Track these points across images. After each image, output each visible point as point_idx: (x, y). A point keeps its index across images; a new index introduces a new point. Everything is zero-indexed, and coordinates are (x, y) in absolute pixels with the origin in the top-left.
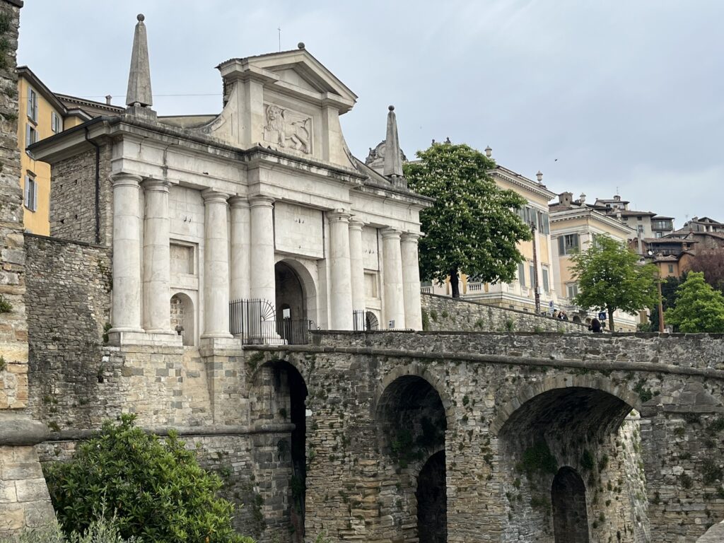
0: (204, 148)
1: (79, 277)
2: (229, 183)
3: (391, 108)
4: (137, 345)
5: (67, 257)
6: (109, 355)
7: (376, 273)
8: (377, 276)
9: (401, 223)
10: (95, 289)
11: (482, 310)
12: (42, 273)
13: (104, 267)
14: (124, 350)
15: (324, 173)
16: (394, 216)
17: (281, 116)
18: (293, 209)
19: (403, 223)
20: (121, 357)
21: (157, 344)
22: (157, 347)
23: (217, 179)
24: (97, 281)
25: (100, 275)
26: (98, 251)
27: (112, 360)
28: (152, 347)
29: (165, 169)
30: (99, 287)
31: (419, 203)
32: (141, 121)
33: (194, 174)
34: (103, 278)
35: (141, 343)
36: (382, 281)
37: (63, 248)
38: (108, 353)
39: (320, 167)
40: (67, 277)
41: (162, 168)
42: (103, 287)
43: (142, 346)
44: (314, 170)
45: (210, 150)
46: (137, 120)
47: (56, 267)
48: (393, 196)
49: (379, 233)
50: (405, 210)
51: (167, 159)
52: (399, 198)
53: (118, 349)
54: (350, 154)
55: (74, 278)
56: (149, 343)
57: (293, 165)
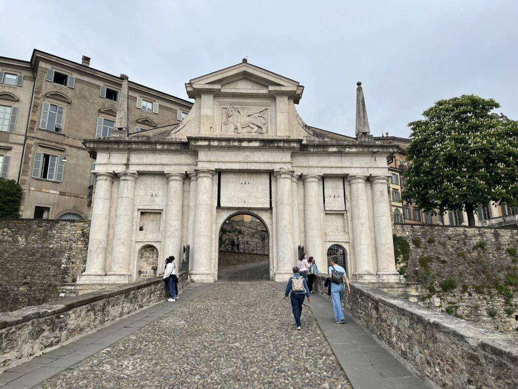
0: (154, 147)
1: (65, 241)
2: (182, 166)
3: (359, 84)
4: (89, 284)
5: (58, 230)
6: (65, 292)
7: (345, 212)
8: (345, 215)
9: (363, 169)
10: (77, 247)
11: (485, 233)
12: (39, 241)
13: (86, 233)
14: (78, 288)
15: (257, 144)
16: (355, 165)
17: (237, 113)
18: (239, 175)
19: (366, 170)
20: (75, 293)
21: (106, 282)
22: (106, 284)
23: (170, 165)
24: (79, 243)
25: (82, 239)
26: (82, 223)
27: (68, 295)
28: (101, 285)
29: (127, 165)
30: (81, 246)
31: (381, 150)
32: (113, 139)
33: (151, 165)
34: (84, 240)
35: (93, 282)
36: (349, 219)
37: (57, 225)
38: (65, 291)
39: (250, 140)
40: (57, 242)
41: (125, 165)
42: (83, 246)
43: (93, 285)
44: (245, 144)
45: (159, 147)
46: (110, 139)
47: (50, 237)
48: (347, 150)
49: (345, 180)
50: (369, 158)
51: (130, 159)
52: (354, 150)
53: (73, 288)
54: (306, 126)
55: (62, 242)
56: (100, 282)
57: (224, 144)
